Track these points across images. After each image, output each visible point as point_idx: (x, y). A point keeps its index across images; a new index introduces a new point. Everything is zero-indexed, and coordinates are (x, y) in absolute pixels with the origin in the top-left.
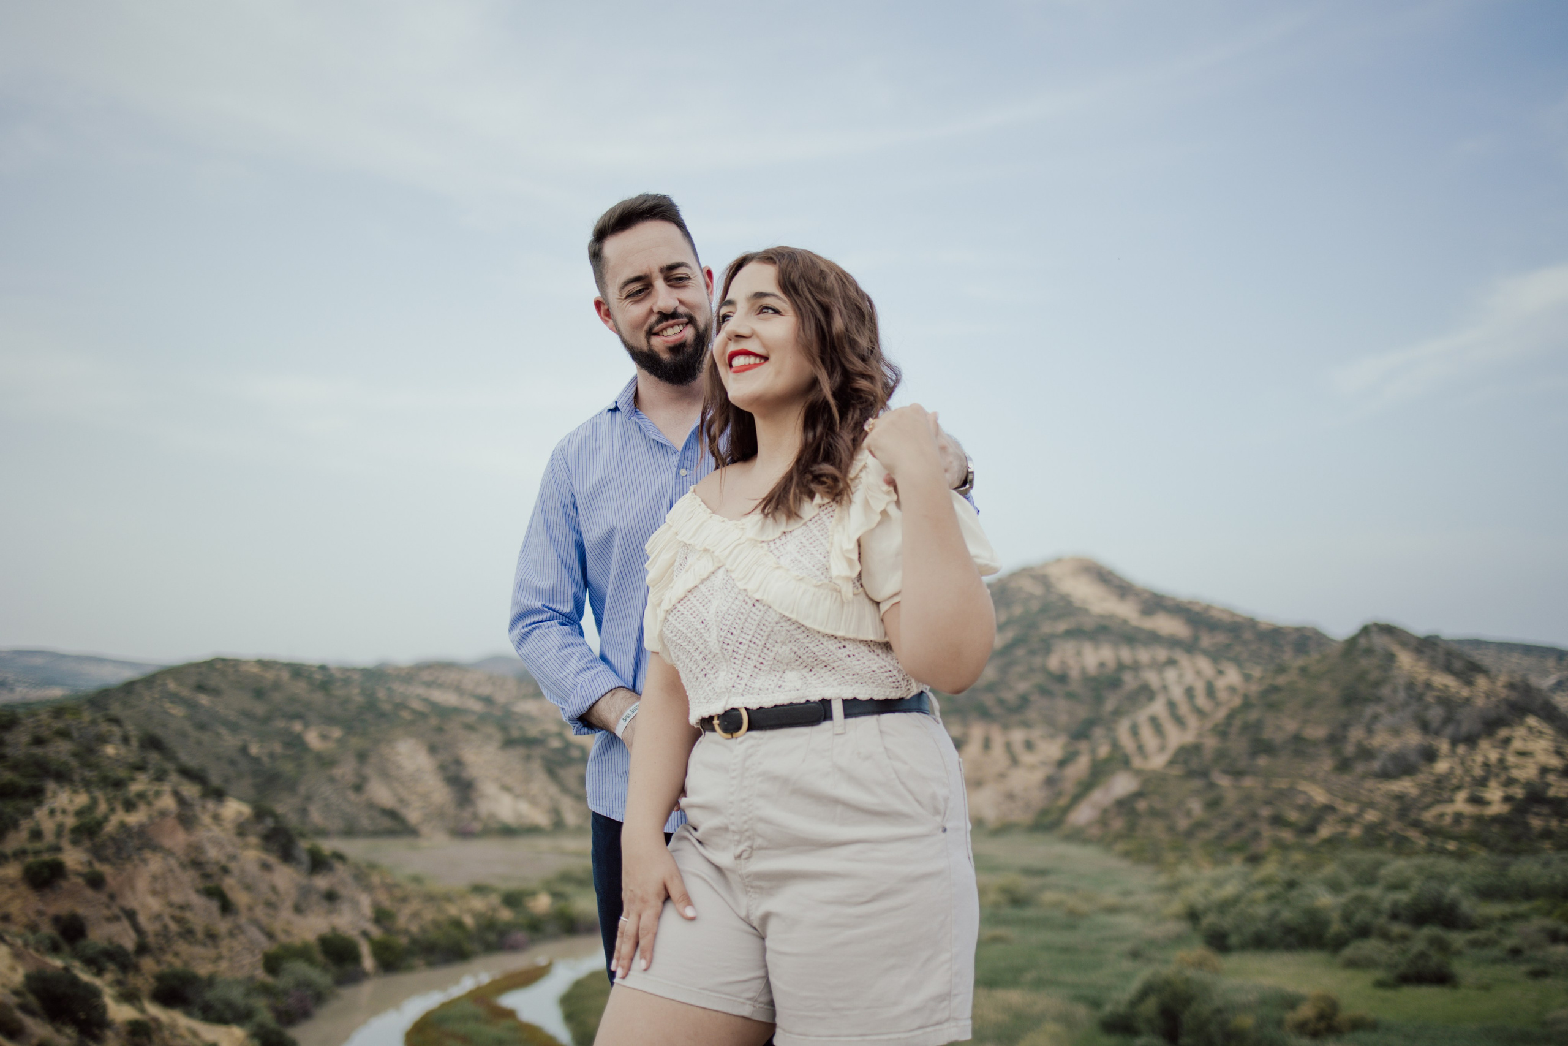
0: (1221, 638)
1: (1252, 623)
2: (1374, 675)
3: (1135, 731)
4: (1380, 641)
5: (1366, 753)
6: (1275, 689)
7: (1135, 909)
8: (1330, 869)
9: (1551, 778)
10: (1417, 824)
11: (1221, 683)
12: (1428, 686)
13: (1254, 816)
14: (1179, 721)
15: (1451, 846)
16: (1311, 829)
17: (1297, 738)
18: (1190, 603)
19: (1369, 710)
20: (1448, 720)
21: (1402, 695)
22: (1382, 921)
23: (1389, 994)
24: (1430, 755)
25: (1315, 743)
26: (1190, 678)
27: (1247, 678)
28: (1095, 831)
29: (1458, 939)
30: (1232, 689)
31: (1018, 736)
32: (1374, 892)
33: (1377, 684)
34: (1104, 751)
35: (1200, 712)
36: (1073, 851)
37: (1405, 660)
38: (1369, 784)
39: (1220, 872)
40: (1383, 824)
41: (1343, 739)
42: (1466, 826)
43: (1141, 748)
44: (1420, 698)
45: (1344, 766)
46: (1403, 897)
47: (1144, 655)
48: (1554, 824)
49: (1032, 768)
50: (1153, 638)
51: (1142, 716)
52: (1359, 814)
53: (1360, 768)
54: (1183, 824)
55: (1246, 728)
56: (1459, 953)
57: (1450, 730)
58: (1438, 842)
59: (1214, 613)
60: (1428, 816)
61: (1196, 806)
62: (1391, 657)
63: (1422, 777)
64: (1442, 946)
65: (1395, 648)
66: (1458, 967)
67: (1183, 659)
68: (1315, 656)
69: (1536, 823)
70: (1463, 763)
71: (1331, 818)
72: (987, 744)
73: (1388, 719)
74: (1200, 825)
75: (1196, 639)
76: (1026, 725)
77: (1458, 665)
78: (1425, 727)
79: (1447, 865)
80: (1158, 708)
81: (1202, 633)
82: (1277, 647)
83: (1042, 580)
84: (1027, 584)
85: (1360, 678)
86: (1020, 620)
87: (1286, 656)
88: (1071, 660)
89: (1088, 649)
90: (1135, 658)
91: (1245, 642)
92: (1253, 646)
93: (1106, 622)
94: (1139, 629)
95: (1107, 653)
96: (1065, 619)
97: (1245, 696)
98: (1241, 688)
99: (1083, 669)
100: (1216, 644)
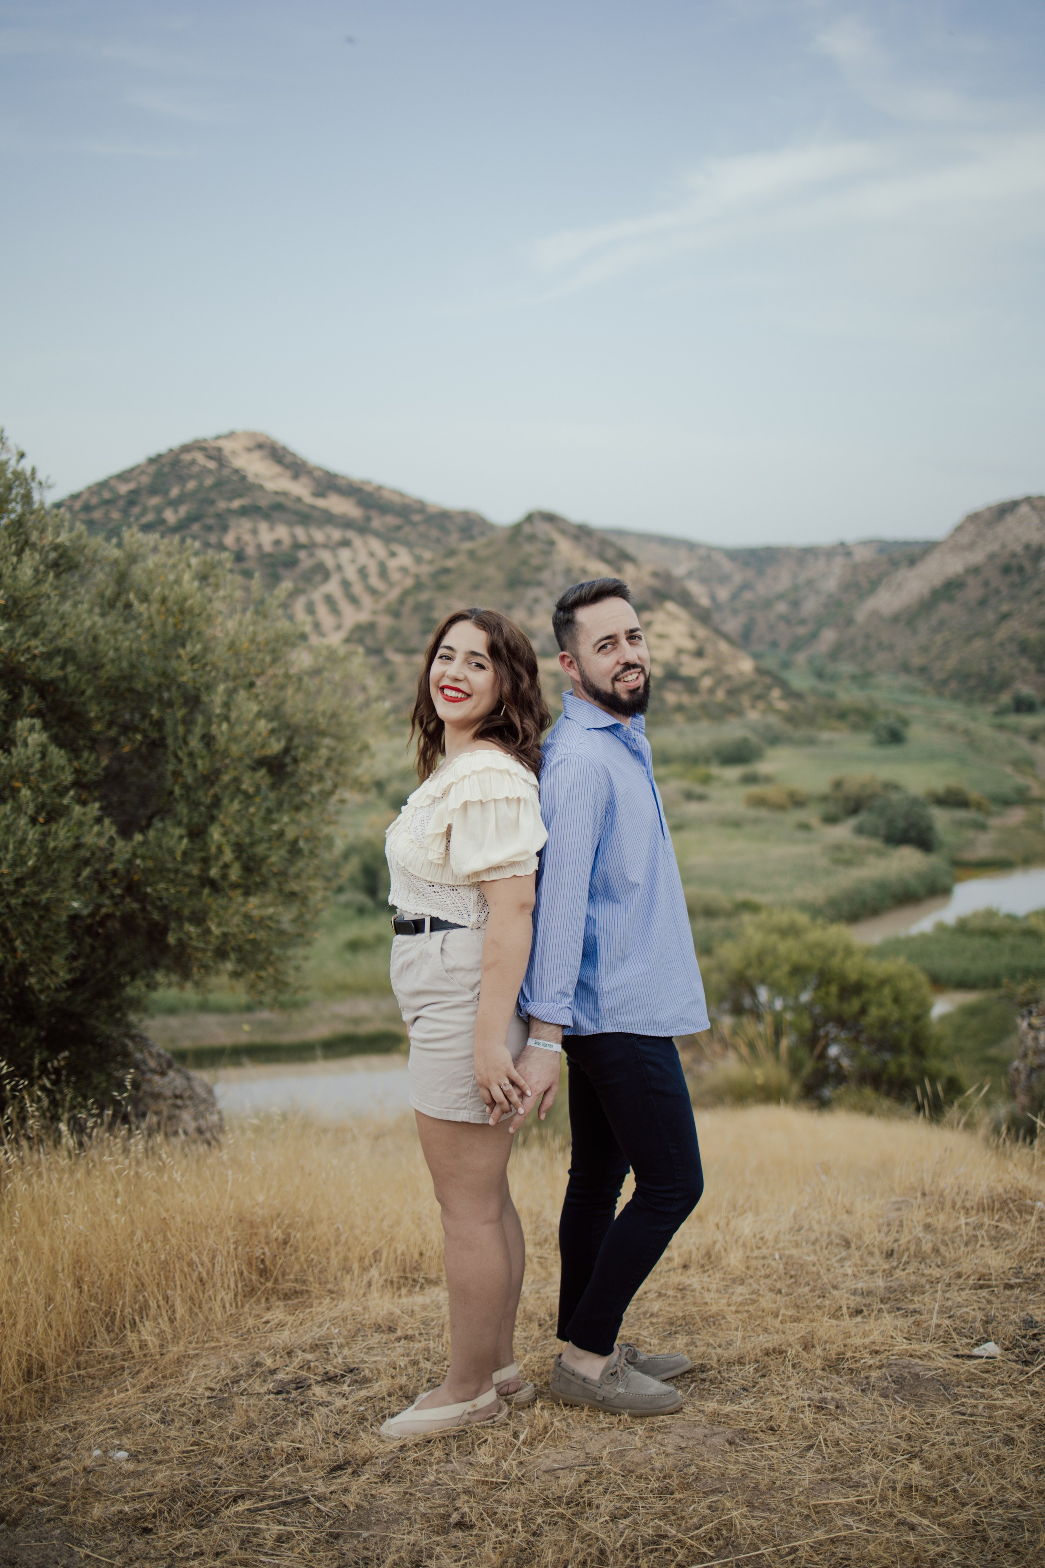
0: (391, 520)
1: (421, 507)
2: (536, 561)
3: (310, 609)
4: (543, 529)
6: (446, 571)
9: (685, 659)
11: (393, 564)
12: (584, 570)
14: (354, 600)
18: (363, 483)
19: (532, 593)
21: (560, 580)
26: (363, 558)
27: (418, 560)
30: (404, 570)
33: (539, 569)
35: (373, 592)
37: (565, 548)
43: (317, 626)
47: (319, 536)
48: (686, 699)
50: (328, 519)
51: (317, 595)
55: (418, 608)
59: (386, 495)
62: (552, 543)
65: (556, 536)
67: (357, 541)
68: (481, 540)
69: (671, 698)
75: (368, 519)
77: (610, 553)
80: (333, 587)
81: (373, 513)
82: (444, 530)
83: (215, 453)
84: (200, 458)
85: (524, 562)
86: (194, 493)
87: (453, 539)
88: (247, 537)
89: (263, 526)
90: (310, 537)
91: (414, 525)
92: (422, 528)
93: (280, 499)
94: (313, 507)
95: (282, 532)
96: (240, 496)
97: (417, 577)
98: (413, 569)
99: (259, 547)
100: (387, 527)
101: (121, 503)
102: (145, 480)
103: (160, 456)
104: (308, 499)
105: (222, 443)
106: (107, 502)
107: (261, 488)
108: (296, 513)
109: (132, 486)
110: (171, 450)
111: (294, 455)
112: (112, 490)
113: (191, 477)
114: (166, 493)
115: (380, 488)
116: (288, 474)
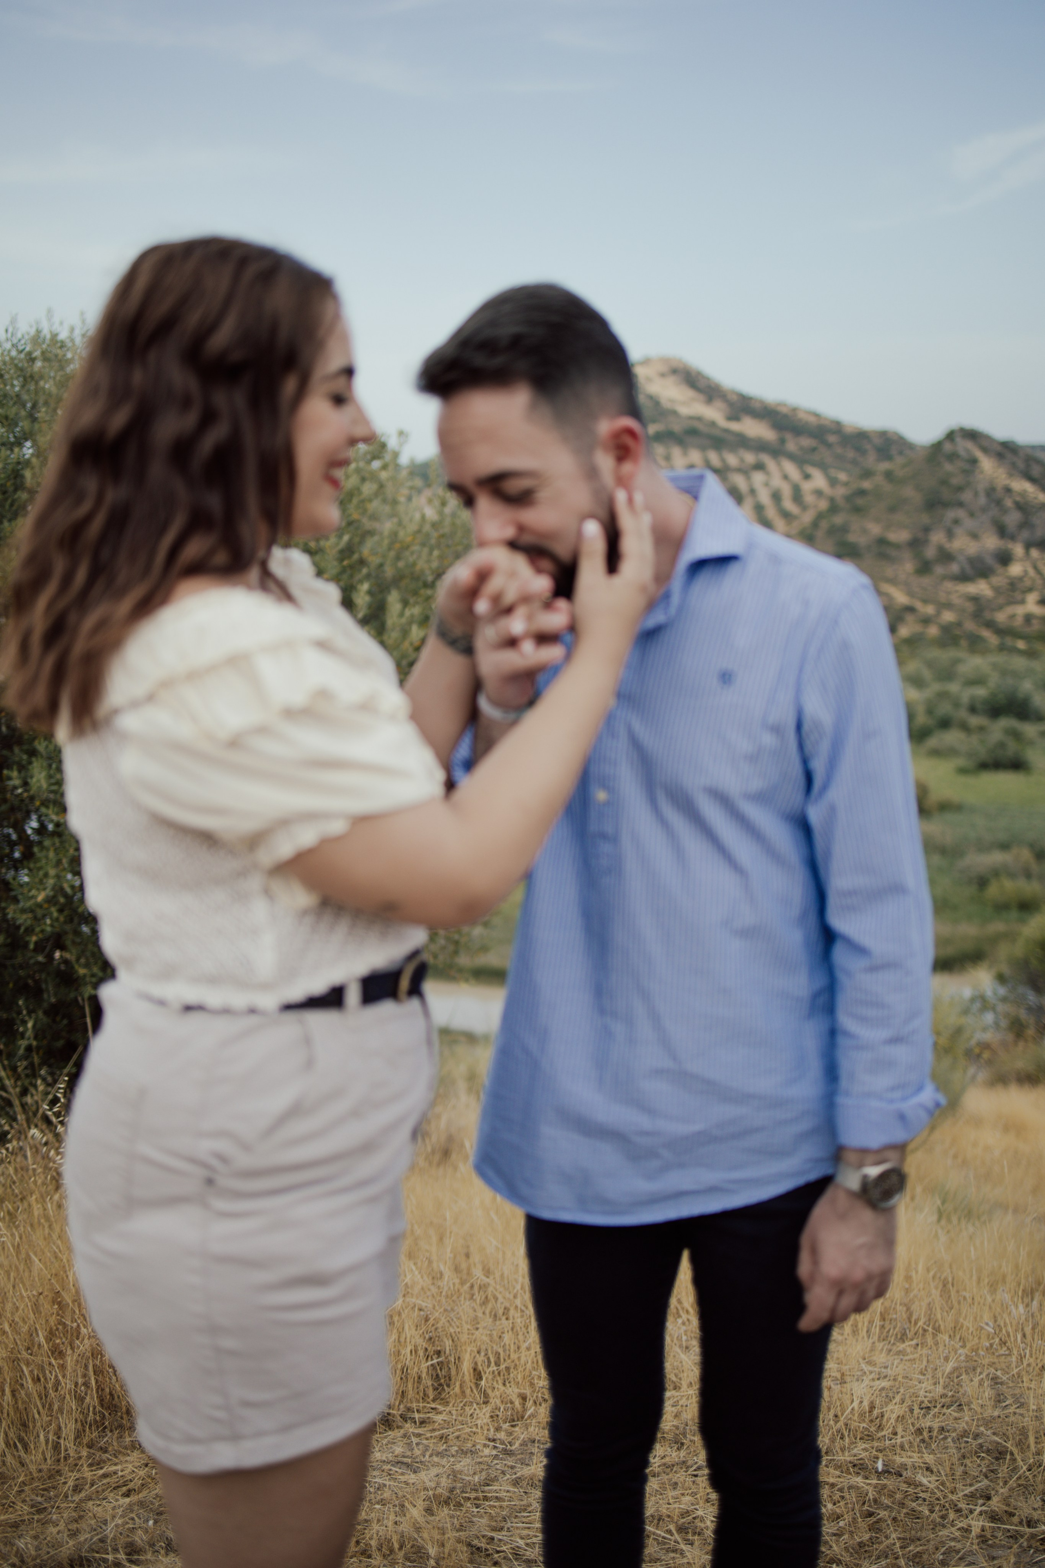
0: (806, 442)
1: (837, 428)
2: (955, 481)
4: (964, 446)
5: (946, 556)
6: (862, 493)
8: (911, 667)
10: (990, 625)
11: (807, 487)
12: (1008, 490)
15: (1021, 645)
17: (882, 541)
18: (779, 404)
19: (951, 514)
20: (1025, 524)
21: (982, 500)
22: (963, 714)
23: (971, 780)
24: (1005, 559)
25: (897, 546)
26: (777, 482)
27: (833, 482)
29: (1030, 730)
30: (819, 493)
32: (954, 687)
33: (960, 489)
35: (786, 515)
37: (987, 465)
38: (949, 585)
40: (959, 624)
41: (926, 542)
42: (1036, 626)
44: (999, 503)
45: (924, 568)
46: (981, 692)
47: (732, 460)
50: (742, 442)
52: (938, 613)
53: (939, 570)
55: (832, 531)
56: (1031, 743)
57: (1025, 534)
58: (1009, 641)
59: (801, 415)
60: (1001, 617)
62: (974, 461)
63: (998, 580)
64: (1016, 735)
65: (979, 454)
66: (1032, 756)
67: (771, 464)
68: (899, 460)
70: (1035, 568)
71: (910, 618)
73: (969, 523)
75: (782, 441)
77: (1037, 471)
78: (1002, 531)
79: (1019, 663)
81: (788, 436)
82: (861, 450)
85: (944, 482)
87: (870, 460)
89: (676, 452)
90: (723, 460)
91: (829, 446)
92: (839, 450)
93: (694, 424)
94: (726, 431)
95: (696, 456)
96: (657, 421)
97: (832, 500)
98: (828, 491)
100: (801, 448)
104: (722, 422)
107: (675, 413)
108: (710, 437)
111: (708, 379)
115: (795, 410)
116: (701, 397)
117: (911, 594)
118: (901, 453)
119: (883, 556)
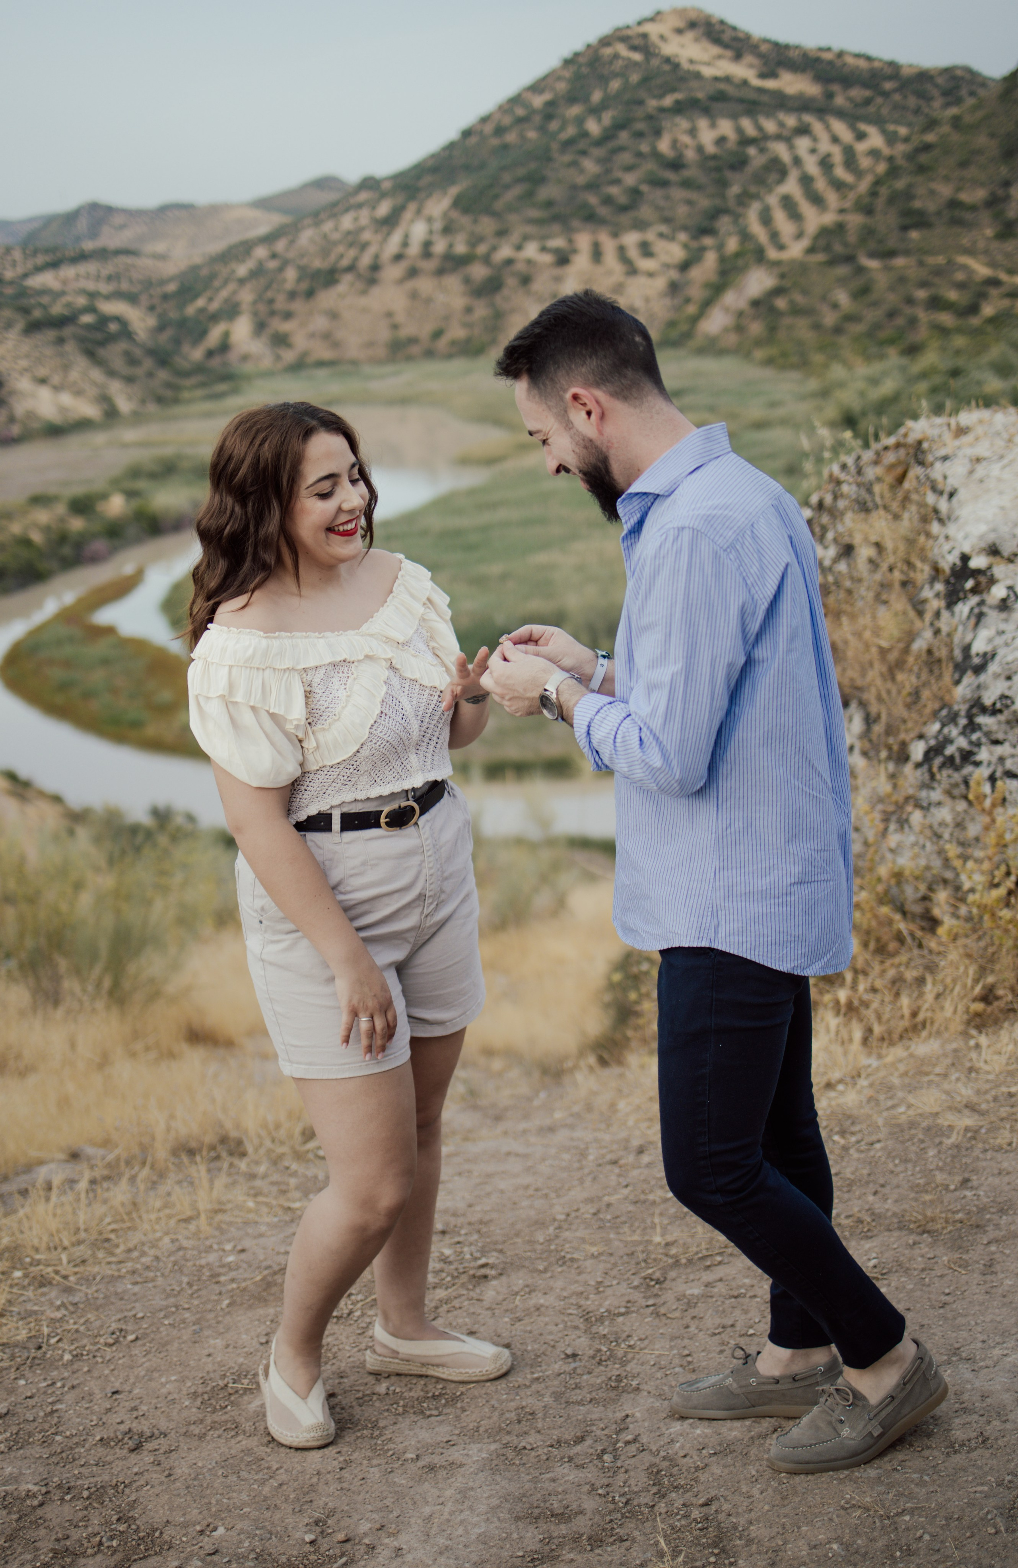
0: (857, 93)
1: (893, 70)
3: (766, 219)
6: (927, 148)
7: (784, 422)
8: (996, 351)
11: (861, 147)
13: (910, 301)
14: (817, 200)
16: (973, 309)
17: (954, 204)
18: (821, 51)
25: (973, 208)
26: (825, 146)
27: (891, 139)
28: (732, 339)
30: (874, 153)
31: (631, 239)
34: (732, 245)
35: (838, 186)
36: (709, 365)
39: (876, 368)
41: (1005, 200)
43: (774, 236)
45: (1006, 231)
47: (770, 126)
49: (651, 275)
50: (780, 102)
51: (773, 200)
54: (829, 319)
55: (894, 198)
59: (849, 61)
61: (842, 297)
67: (817, 127)
68: (970, 101)
71: (994, 292)
72: (597, 254)
74: (850, 318)
75: (830, 96)
76: (640, 225)
80: (791, 186)
81: (836, 88)
82: (922, 95)
83: (637, 42)
84: (622, 49)
86: (618, 95)
87: (937, 107)
88: (686, 139)
89: (703, 124)
90: (760, 128)
91: (886, 94)
92: (897, 97)
93: (722, 86)
94: (761, 90)
95: (726, 127)
96: (673, 90)
97: (891, 159)
98: (886, 151)
99: (700, 149)
100: (850, 99)
101: (537, 119)
102: (562, 87)
103: (577, 55)
104: (756, 82)
105: (648, 28)
106: (520, 121)
107: (698, 76)
108: (741, 101)
109: (547, 96)
110: (589, 46)
111: (734, 29)
112: (527, 105)
113: (615, 75)
114: (586, 99)
115: (841, 54)
116: (729, 53)
117: (992, 264)
118: (972, 94)
119: (956, 222)
